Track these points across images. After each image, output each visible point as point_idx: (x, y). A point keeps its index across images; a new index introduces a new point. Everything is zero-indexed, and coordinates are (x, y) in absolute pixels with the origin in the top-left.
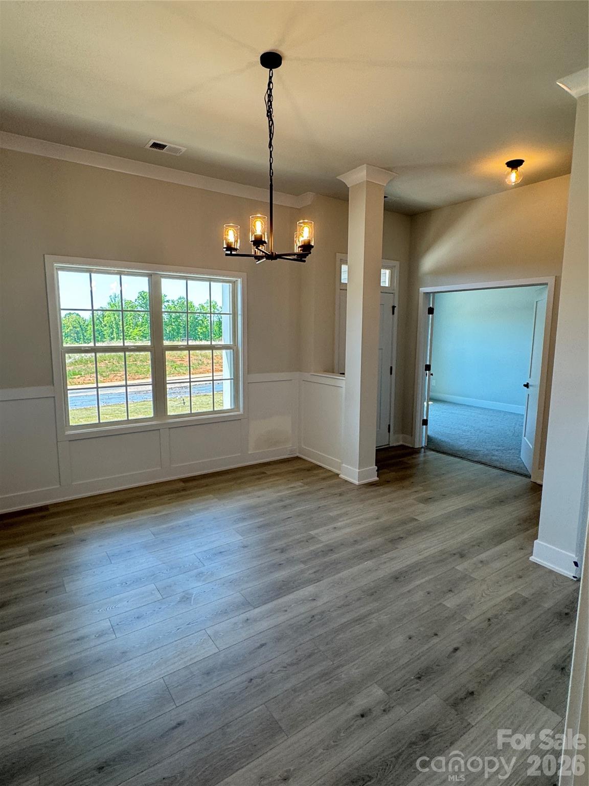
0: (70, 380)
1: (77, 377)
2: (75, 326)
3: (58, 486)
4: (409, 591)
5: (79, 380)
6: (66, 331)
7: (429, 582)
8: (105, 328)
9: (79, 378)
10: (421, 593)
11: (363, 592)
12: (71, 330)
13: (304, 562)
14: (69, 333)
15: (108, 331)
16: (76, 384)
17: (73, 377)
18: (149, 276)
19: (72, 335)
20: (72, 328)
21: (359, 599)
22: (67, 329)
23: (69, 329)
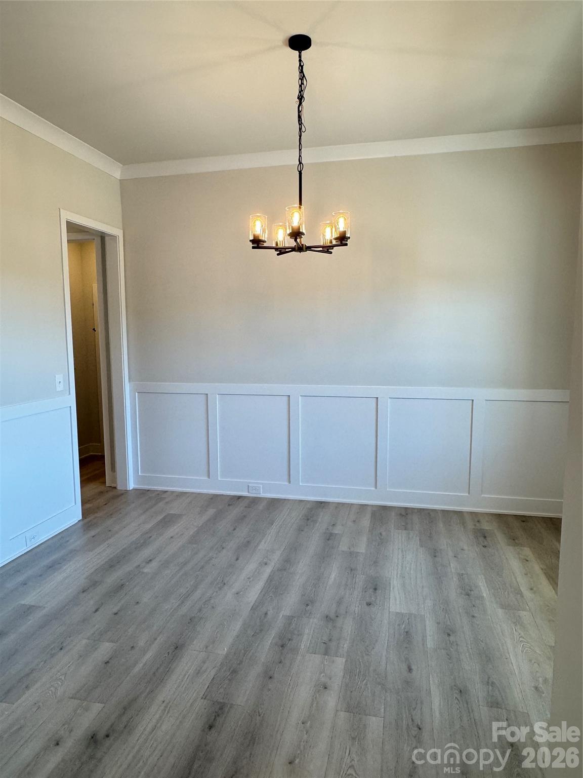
4: (155, 639)
7: (136, 663)
10: (141, 643)
11: (201, 618)
13: (290, 619)
21: (200, 610)
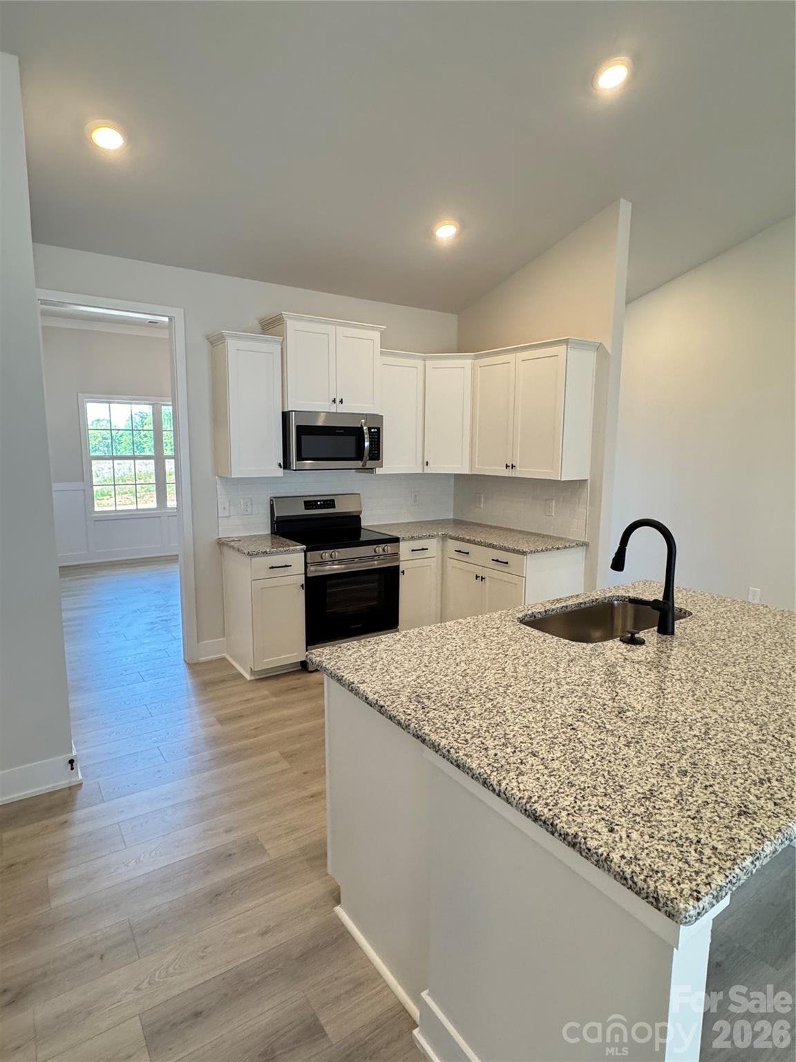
0: (98, 501)
1: (105, 498)
2: (104, 436)
3: (86, 552)
5: (108, 502)
6: (94, 444)
8: (145, 439)
9: (108, 499)
12: (100, 442)
14: (98, 446)
15: (148, 443)
16: (104, 506)
17: (101, 498)
18: (153, 405)
19: (101, 448)
20: (101, 439)
22: (95, 440)
23: (97, 440)
